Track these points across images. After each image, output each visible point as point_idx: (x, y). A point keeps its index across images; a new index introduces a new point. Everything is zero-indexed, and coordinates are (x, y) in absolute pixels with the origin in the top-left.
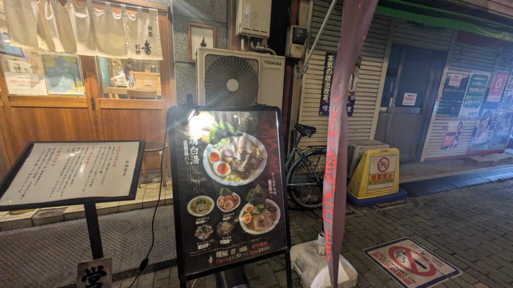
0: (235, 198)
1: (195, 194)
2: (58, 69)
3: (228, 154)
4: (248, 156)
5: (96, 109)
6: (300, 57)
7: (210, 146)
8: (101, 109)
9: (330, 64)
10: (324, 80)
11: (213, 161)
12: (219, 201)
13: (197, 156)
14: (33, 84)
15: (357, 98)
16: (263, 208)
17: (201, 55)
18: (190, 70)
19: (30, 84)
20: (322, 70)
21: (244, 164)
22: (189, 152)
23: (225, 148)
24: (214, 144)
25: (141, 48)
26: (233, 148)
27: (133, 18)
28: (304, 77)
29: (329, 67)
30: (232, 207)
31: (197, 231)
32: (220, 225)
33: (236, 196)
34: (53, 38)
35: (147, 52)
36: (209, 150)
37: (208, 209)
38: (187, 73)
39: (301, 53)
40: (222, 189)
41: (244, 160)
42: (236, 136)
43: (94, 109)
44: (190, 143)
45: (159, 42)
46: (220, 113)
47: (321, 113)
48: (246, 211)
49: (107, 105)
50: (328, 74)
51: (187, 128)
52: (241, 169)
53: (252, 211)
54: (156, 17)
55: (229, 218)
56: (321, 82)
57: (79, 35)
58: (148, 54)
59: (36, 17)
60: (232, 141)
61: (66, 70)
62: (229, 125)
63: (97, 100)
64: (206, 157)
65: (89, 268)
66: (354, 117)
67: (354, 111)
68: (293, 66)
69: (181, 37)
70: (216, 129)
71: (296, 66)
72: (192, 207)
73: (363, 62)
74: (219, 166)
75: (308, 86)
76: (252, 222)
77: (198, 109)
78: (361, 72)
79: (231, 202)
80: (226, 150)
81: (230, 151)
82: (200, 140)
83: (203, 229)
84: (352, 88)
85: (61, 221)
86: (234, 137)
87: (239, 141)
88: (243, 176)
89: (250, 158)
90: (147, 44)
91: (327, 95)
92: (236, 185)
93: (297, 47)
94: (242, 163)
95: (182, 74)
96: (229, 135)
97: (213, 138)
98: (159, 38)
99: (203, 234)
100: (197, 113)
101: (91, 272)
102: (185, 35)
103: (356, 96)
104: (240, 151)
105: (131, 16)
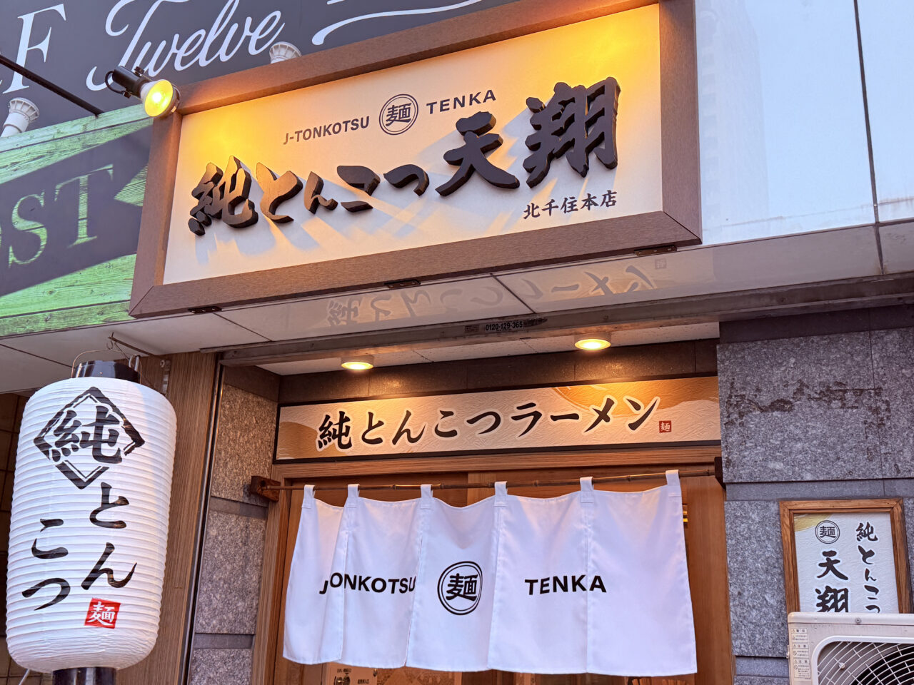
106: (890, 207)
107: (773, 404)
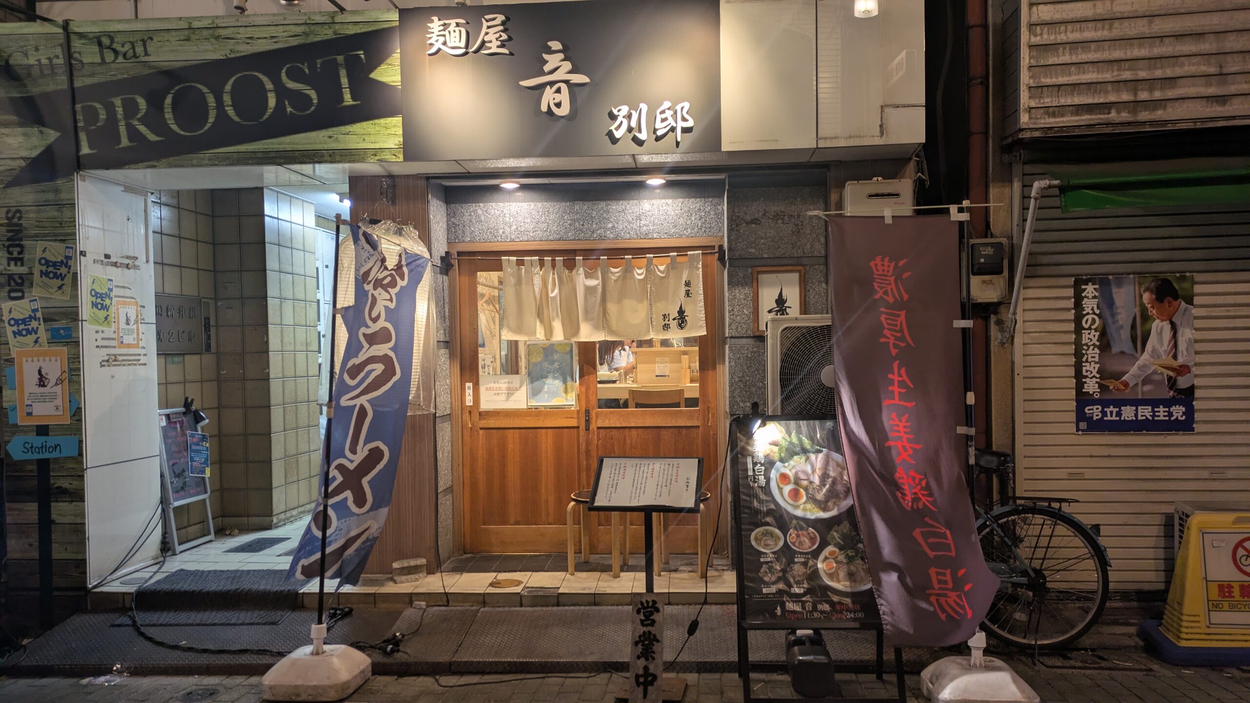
0: (812, 535)
1: (760, 523)
2: (546, 364)
3: (802, 476)
4: (830, 480)
5: (591, 428)
6: (996, 300)
7: (778, 464)
8: (598, 428)
9: (1090, 304)
10: (1078, 343)
11: (782, 483)
12: (791, 535)
13: (763, 477)
14: (510, 392)
15: (1197, 382)
16: (853, 556)
17: (773, 329)
18: (755, 349)
19: (506, 392)
20: (1069, 321)
21: (824, 490)
22: (754, 470)
23: (798, 468)
24: (784, 463)
25: (671, 319)
26: (809, 469)
27: (662, 272)
28: (1018, 340)
29: (1088, 310)
30: (807, 546)
31: (762, 570)
32: (791, 568)
33: (813, 533)
34: (553, 320)
35: (680, 325)
36: (778, 470)
37: (776, 545)
38: (749, 355)
39: (999, 293)
40: (794, 522)
41: (824, 485)
42: (813, 453)
43: (587, 429)
44: (755, 460)
45: (702, 304)
46: (793, 423)
47: (1083, 425)
48: (827, 554)
49: (607, 421)
50: (1090, 328)
51: (751, 442)
52: (820, 496)
53: (837, 557)
54: (698, 263)
55: (803, 560)
56: (1071, 349)
57: (587, 312)
58: (682, 328)
59: (538, 296)
60: (808, 459)
61: (556, 365)
62: (804, 438)
63: (593, 413)
64: (774, 478)
65: (644, 601)
66: (1199, 434)
67: (1197, 416)
68: (987, 319)
69: (742, 293)
70: (787, 443)
71: (993, 318)
72: (756, 539)
73: (1198, 289)
74: (790, 491)
75: (1031, 360)
76: (836, 572)
77: (766, 419)
78: (1195, 312)
79: (807, 541)
80: (799, 471)
81: (805, 472)
82: (766, 457)
83: (769, 569)
84: (1175, 357)
85: (553, 606)
86: (811, 454)
87: (818, 460)
88: (823, 506)
89: (834, 483)
90: (681, 312)
91: (1094, 380)
92: (813, 517)
93: (984, 282)
94: (821, 489)
95: (739, 358)
96: (805, 451)
97: (783, 455)
98: (702, 297)
99: (770, 575)
100: (763, 424)
101: (646, 605)
102: (747, 290)
103: (1196, 376)
104: (818, 472)
105: (659, 271)
106: (823, 141)
107: (752, 221)
